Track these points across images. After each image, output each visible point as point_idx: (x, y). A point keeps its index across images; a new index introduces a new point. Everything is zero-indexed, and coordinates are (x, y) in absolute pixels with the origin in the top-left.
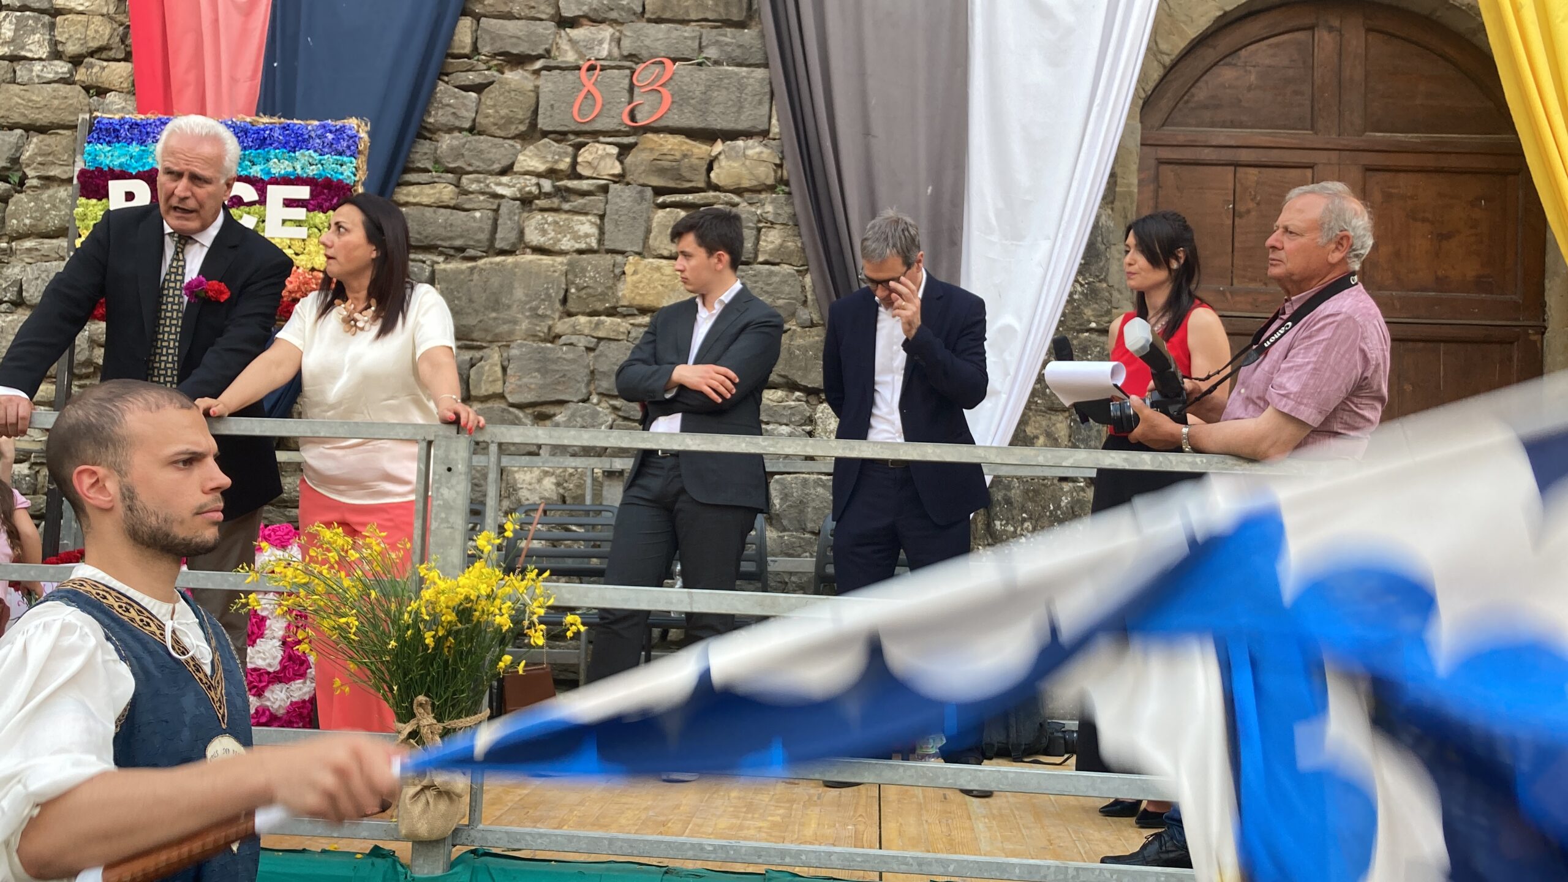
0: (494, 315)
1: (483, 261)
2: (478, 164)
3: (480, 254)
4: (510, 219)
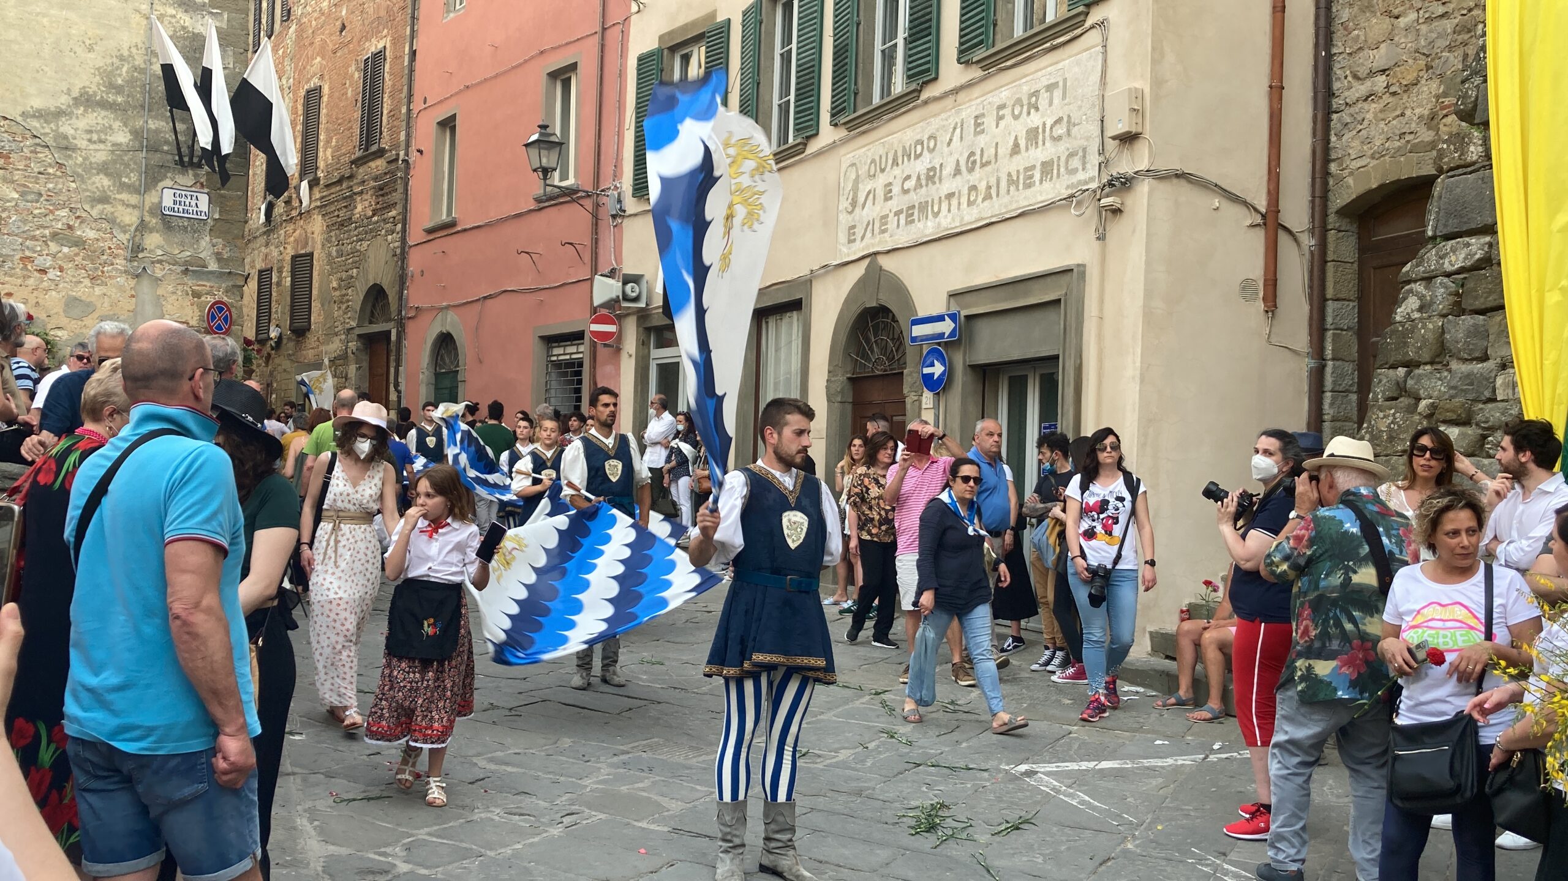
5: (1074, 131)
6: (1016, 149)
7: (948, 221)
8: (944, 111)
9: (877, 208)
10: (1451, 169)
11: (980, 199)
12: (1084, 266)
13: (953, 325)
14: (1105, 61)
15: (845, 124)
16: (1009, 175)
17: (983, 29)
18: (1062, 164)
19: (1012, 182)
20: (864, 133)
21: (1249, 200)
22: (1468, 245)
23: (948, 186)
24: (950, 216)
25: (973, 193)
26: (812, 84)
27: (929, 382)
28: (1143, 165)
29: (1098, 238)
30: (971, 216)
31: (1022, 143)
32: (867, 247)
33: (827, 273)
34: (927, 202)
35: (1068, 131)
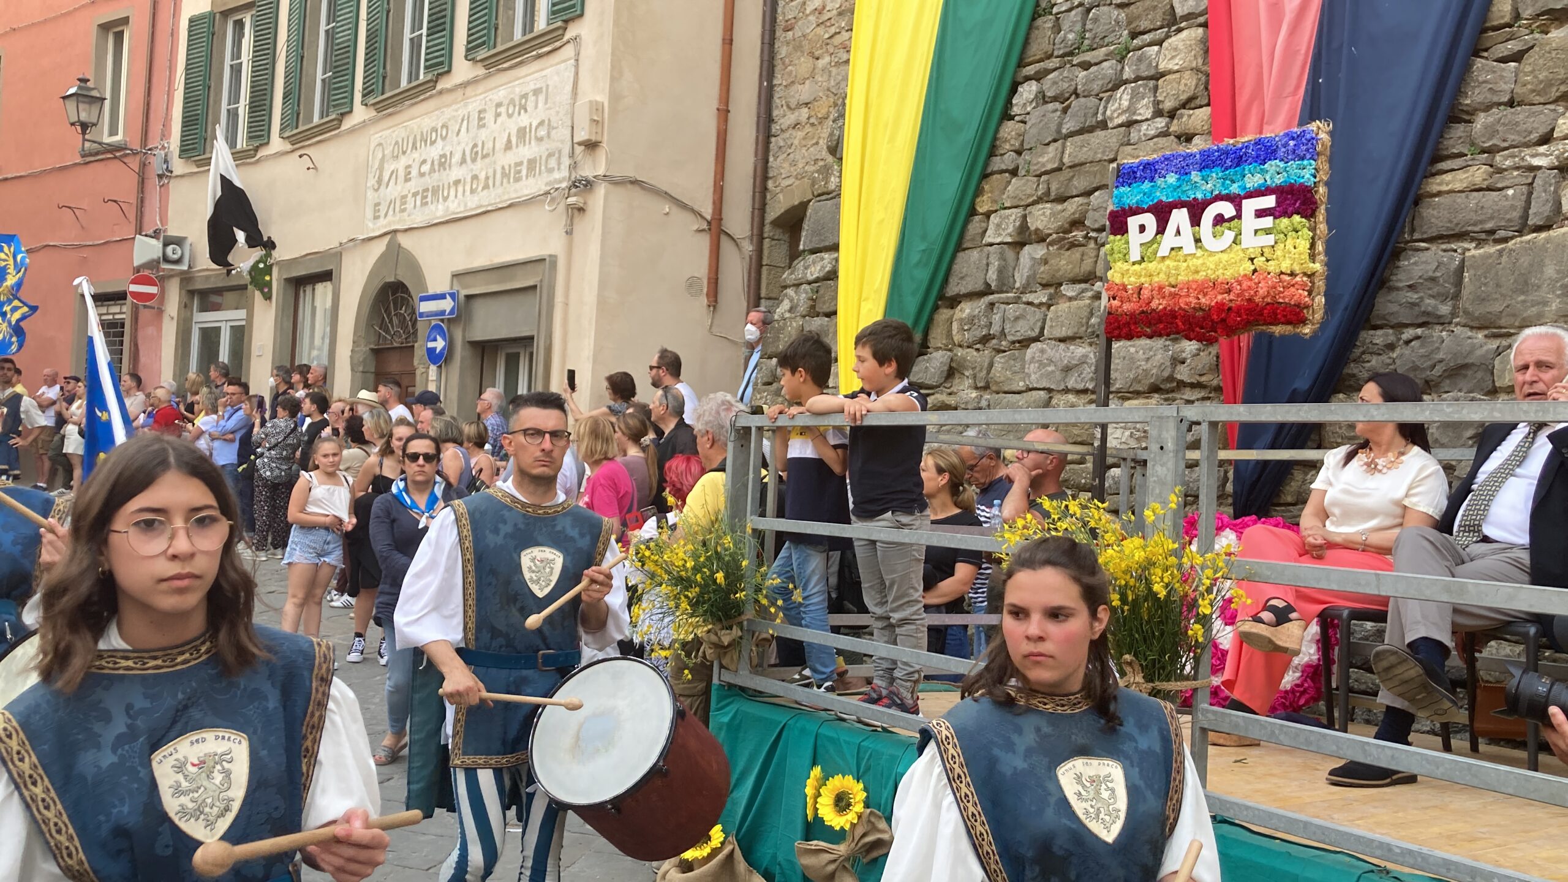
0: (1522, 298)
1: (1513, 241)
2: (1512, 138)
3: (1511, 234)
4: (1545, 191)
5: (553, 133)
6: (508, 146)
7: (455, 206)
8: (455, 102)
9: (399, 188)
10: (819, 195)
11: (480, 188)
12: (555, 256)
13: (452, 304)
14: (577, 74)
15: (374, 105)
16: (503, 168)
17: (485, 31)
18: (543, 162)
19: (505, 175)
20: (390, 115)
21: (696, 208)
22: (822, 259)
23: (456, 173)
24: (456, 201)
25: (475, 182)
26: (348, 63)
27: (432, 355)
28: (601, 171)
29: (567, 233)
30: (473, 203)
31: (514, 140)
32: (389, 224)
33: (355, 246)
34: (438, 186)
35: (549, 133)
